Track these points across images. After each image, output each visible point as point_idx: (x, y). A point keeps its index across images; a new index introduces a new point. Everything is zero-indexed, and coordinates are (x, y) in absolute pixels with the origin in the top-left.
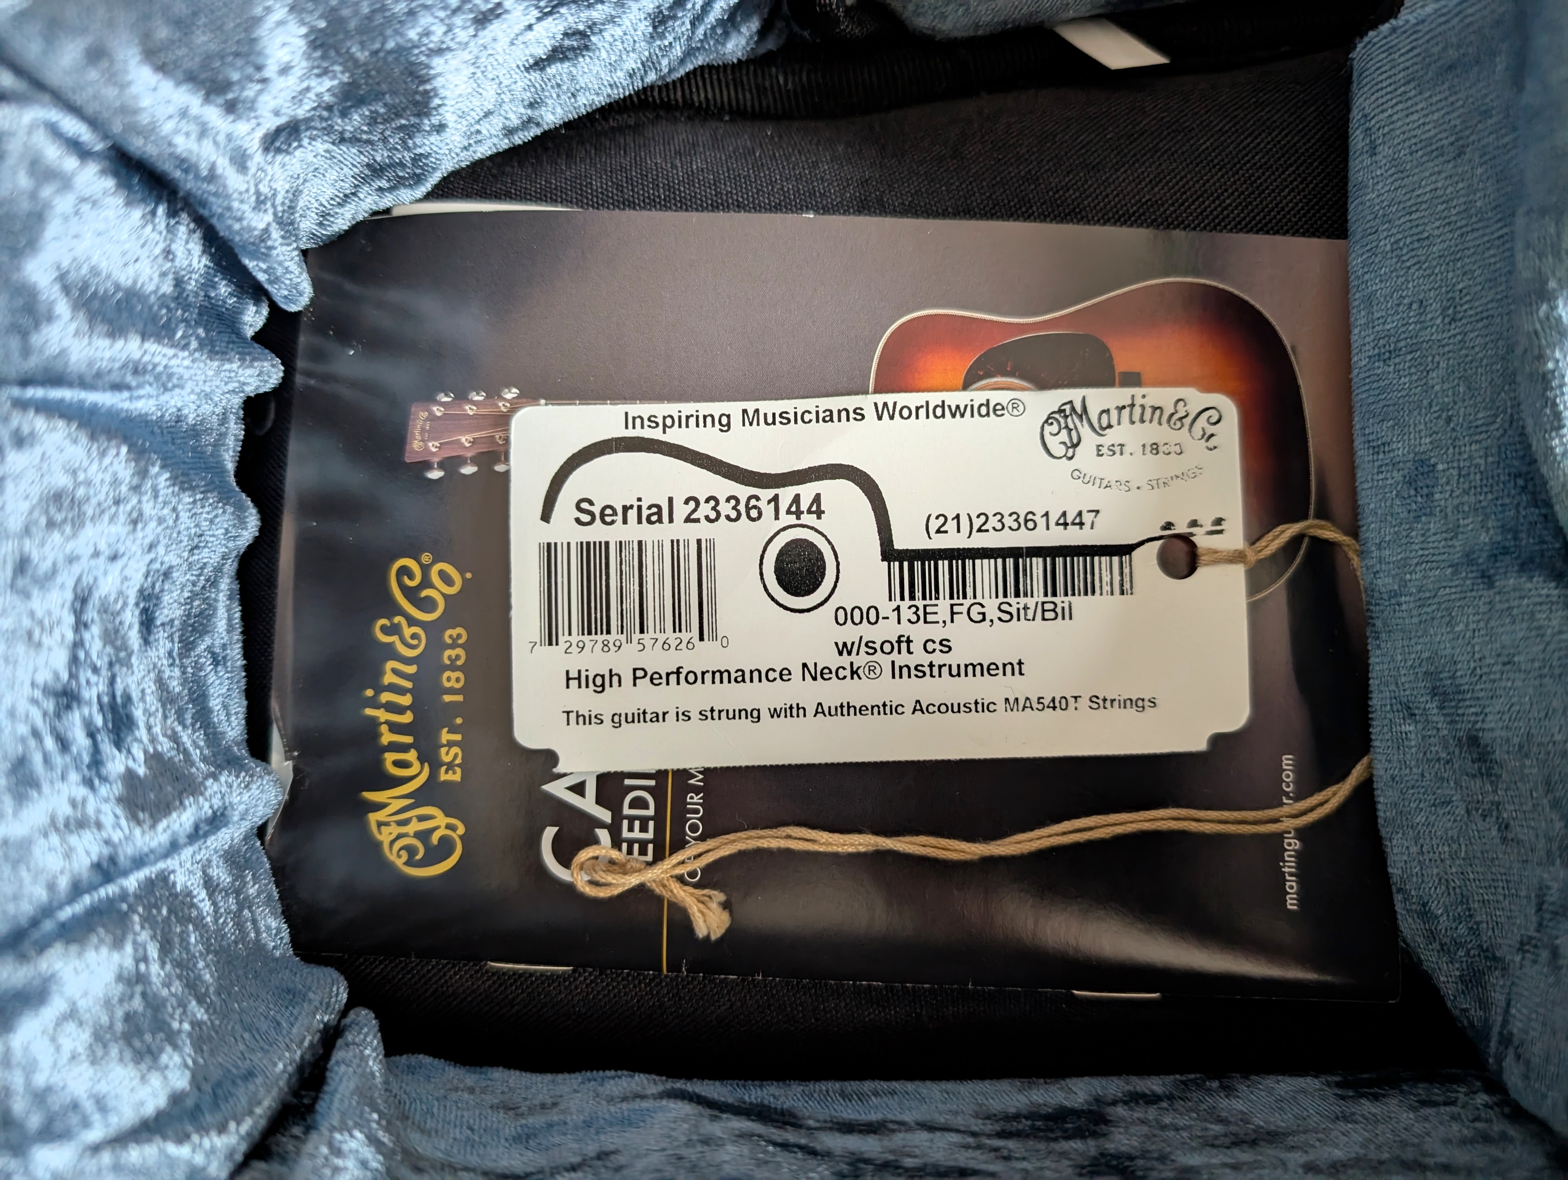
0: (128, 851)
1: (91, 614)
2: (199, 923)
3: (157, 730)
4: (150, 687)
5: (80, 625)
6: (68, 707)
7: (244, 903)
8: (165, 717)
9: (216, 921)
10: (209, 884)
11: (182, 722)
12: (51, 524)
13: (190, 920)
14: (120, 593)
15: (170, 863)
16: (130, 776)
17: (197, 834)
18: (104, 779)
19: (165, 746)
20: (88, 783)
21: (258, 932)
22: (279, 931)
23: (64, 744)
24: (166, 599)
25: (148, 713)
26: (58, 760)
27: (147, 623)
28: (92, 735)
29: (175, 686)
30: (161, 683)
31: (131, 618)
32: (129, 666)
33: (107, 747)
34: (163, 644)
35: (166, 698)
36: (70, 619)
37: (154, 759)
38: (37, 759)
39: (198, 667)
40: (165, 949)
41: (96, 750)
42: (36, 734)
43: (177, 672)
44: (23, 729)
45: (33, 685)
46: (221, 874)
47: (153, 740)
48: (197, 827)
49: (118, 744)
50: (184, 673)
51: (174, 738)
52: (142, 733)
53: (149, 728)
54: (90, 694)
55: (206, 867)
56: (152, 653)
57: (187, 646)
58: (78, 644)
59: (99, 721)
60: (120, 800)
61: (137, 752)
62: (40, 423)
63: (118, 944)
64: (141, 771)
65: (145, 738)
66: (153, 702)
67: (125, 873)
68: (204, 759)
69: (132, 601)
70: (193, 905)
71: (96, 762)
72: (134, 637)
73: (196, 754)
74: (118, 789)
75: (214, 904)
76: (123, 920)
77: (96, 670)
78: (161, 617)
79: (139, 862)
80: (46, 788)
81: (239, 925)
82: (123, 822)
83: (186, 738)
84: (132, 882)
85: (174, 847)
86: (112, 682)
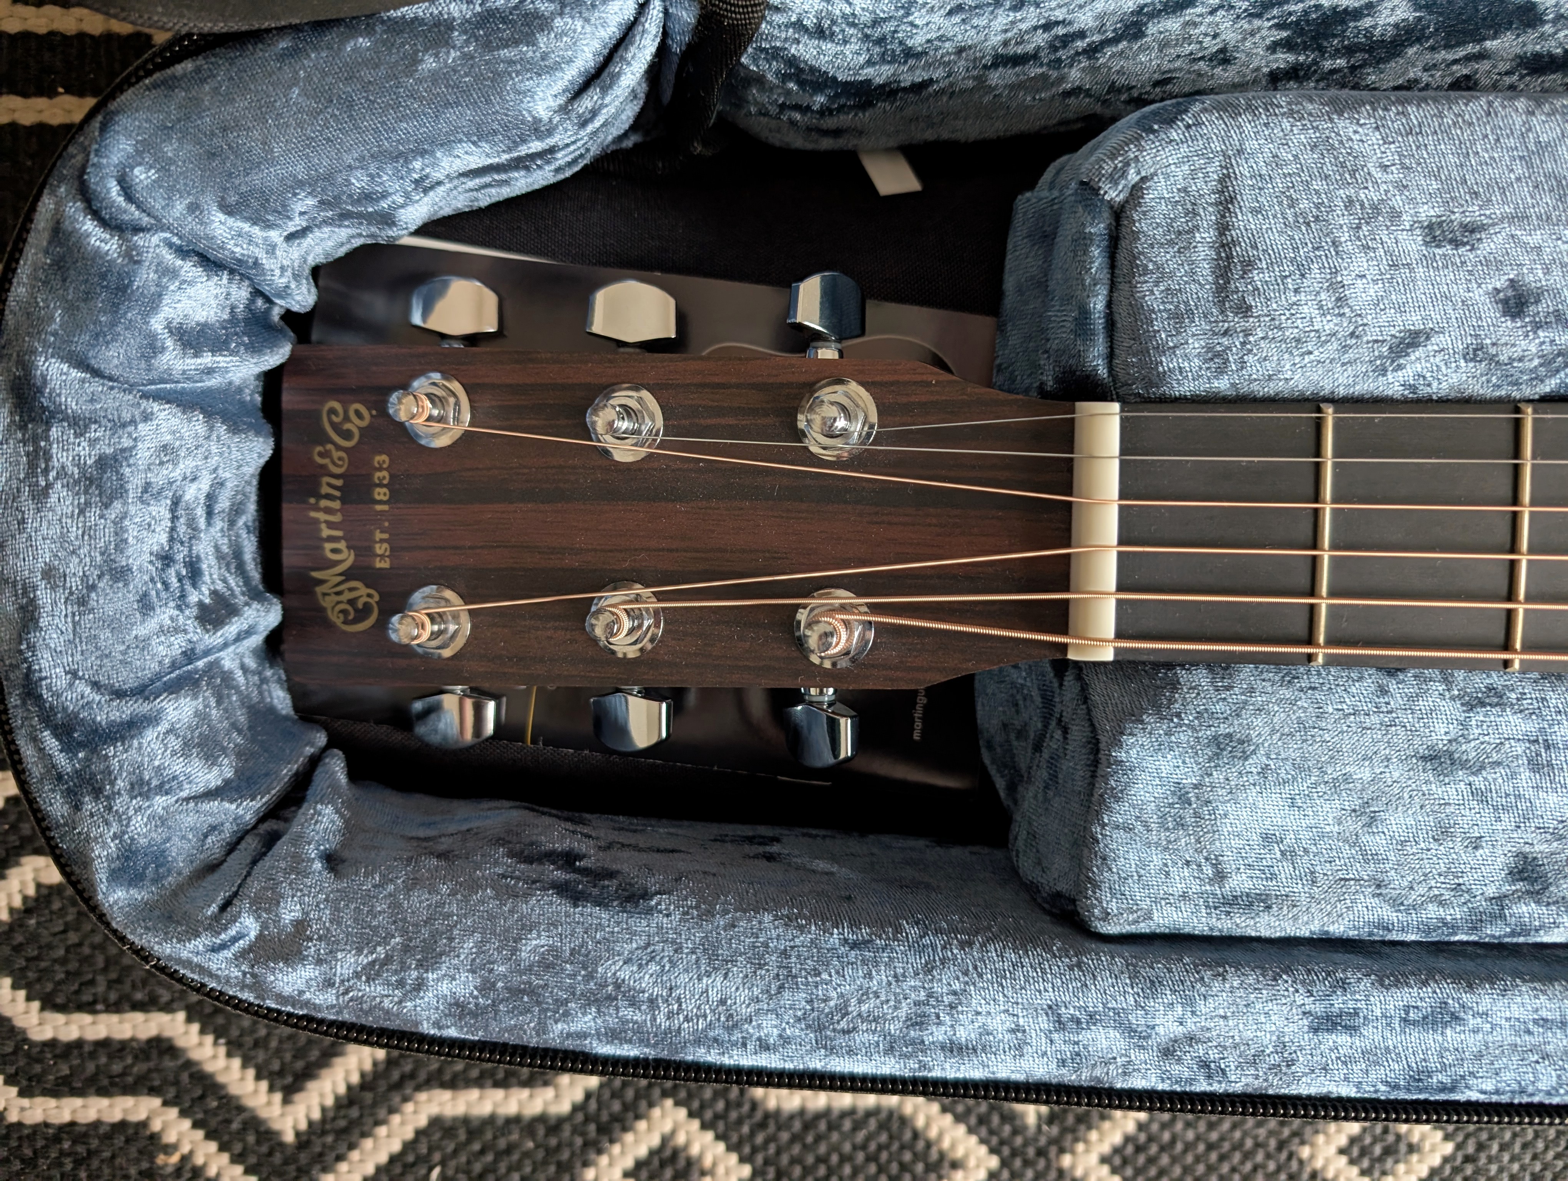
0: (200, 648)
1: (180, 512)
2: (237, 688)
3: (215, 576)
4: (211, 550)
5: (174, 518)
6: (168, 566)
7: (264, 681)
8: (220, 568)
9: (247, 689)
10: (243, 668)
11: (229, 572)
12: (162, 463)
13: (233, 688)
14: (197, 498)
15: (222, 654)
16: (201, 605)
17: (239, 638)
18: (188, 606)
19: (220, 586)
20: (179, 608)
21: (272, 698)
22: (285, 699)
23: (166, 585)
24: (221, 498)
25: (210, 567)
26: (164, 595)
27: (210, 514)
28: (180, 580)
29: (225, 549)
30: (217, 548)
31: (200, 512)
32: (199, 539)
33: (188, 587)
34: (219, 524)
35: (220, 556)
36: (169, 516)
37: (214, 593)
38: (153, 593)
39: (238, 536)
40: (219, 703)
41: (183, 590)
42: (152, 580)
43: (226, 541)
44: (146, 578)
45: (151, 554)
46: (251, 663)
47: (213, 583)
48: (239, 634)
49: (194, 585)
50: (230, 540)
51: (225, 581)
52: (207, 578)
53: (211, 575)
54: (180, 557)
55: (242, 657)
56: (212, 530)
57: (232, 523)
58: (173, 529)
59: (184, 572)
60: (196, 618)
61: (205, 590)
62: (156, 407)
63: (195, 697)
64: (207, 601)
65: (209, 581)
66: (212, 560)
67: (199, 659)
68: (243, 594)
69: (202, 501)
70: (234, 679)
71: (183, 596)
72: (202, 523)
73: (237, 590)
74: (195, 611)
75: (246, 679)
76: (196, 683)
77: (182, 543)
78: (218, 508)
79: (207, 652)
80: (158, 611)
81: (261, 693)
82: (199, 631)
83: (232, 582)
84: (200, 664)
85: (226, 645)
86: (190, 550)
